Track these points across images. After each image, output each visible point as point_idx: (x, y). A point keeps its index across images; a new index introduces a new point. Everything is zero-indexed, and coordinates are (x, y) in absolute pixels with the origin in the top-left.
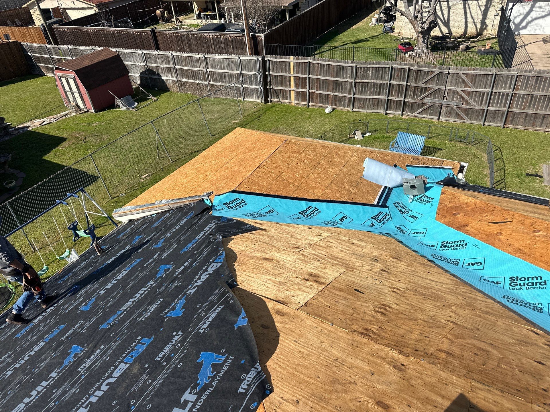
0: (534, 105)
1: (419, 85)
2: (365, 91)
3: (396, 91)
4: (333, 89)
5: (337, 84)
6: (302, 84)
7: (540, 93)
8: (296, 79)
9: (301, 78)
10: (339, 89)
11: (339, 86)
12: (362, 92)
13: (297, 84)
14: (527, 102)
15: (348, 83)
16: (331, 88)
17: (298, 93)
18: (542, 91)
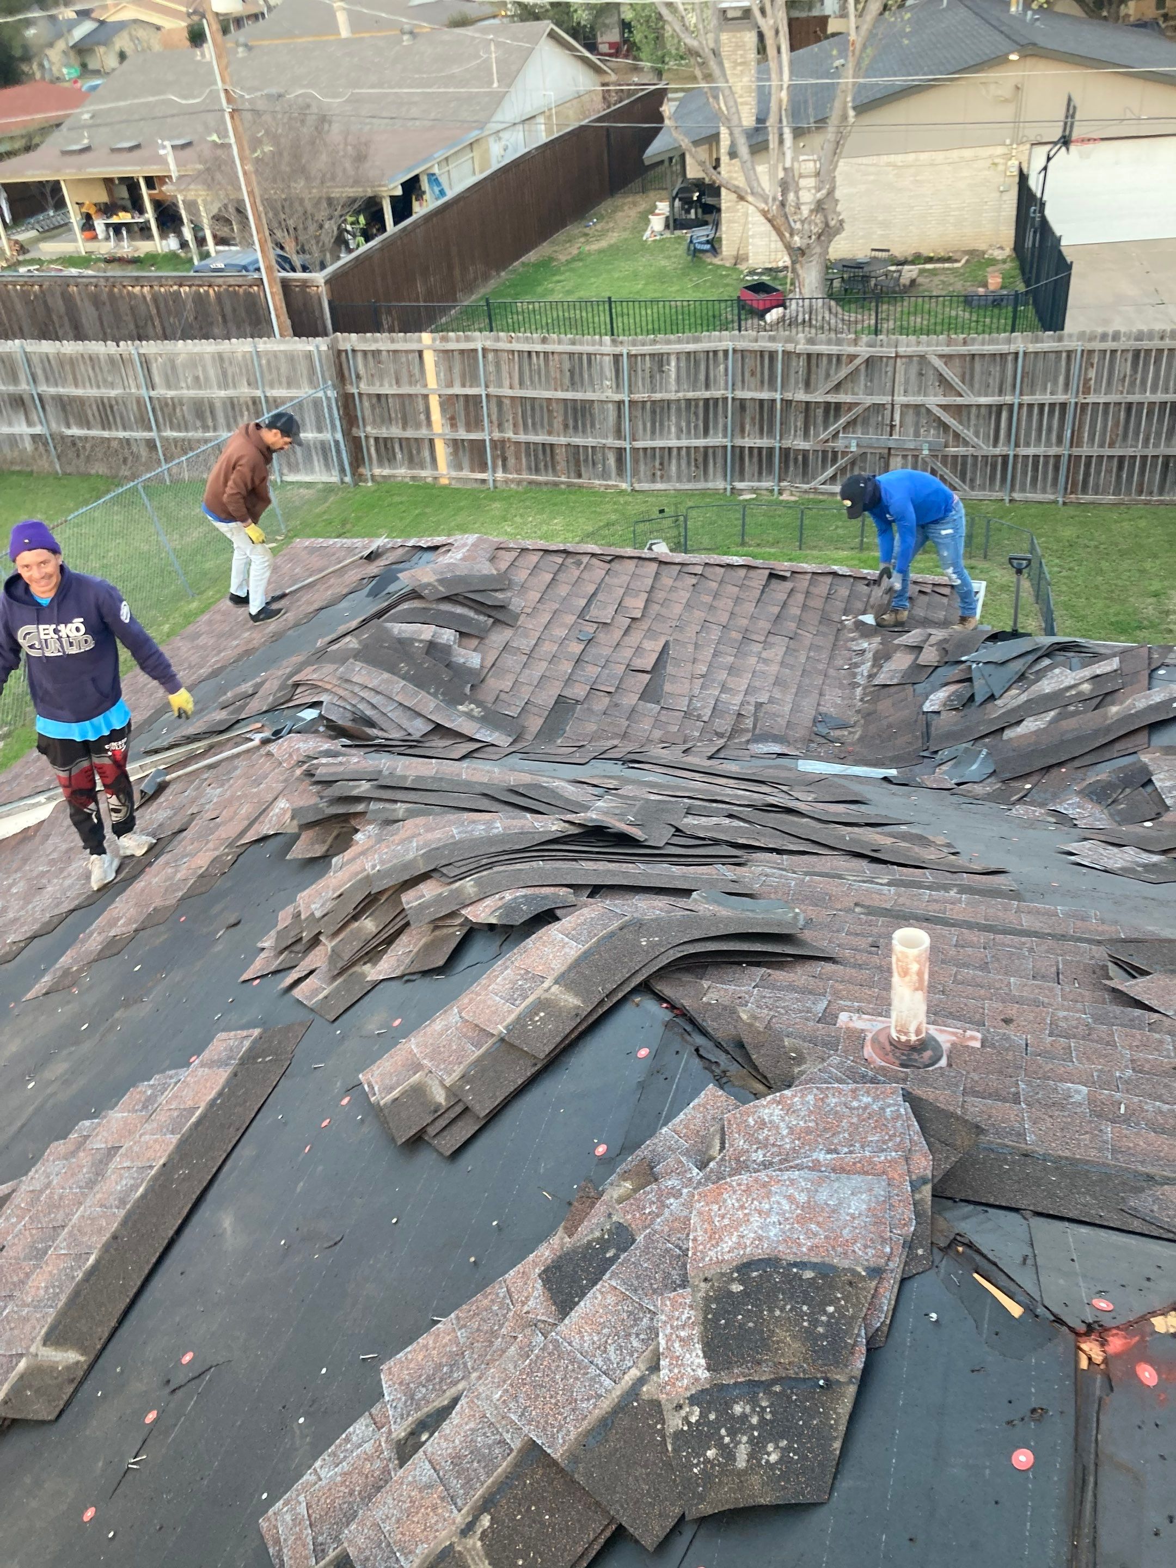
0: (1137, 433)
1: (818, 397)
2: (661, 424)
3: (753, 419)
4: (566, 426)
5: (575, 410)
6: (467, 414)
7: (1149, 397)
8: (447, 402)
9: (462, 399)
10: (584, 425)
11: (583, 416)
12: (653, 432)
13: (452, 418)
14: (1116, 424)
15: (610, 406)
16: (558, 423)
17: (456, 445)
18: (1154, 390)
